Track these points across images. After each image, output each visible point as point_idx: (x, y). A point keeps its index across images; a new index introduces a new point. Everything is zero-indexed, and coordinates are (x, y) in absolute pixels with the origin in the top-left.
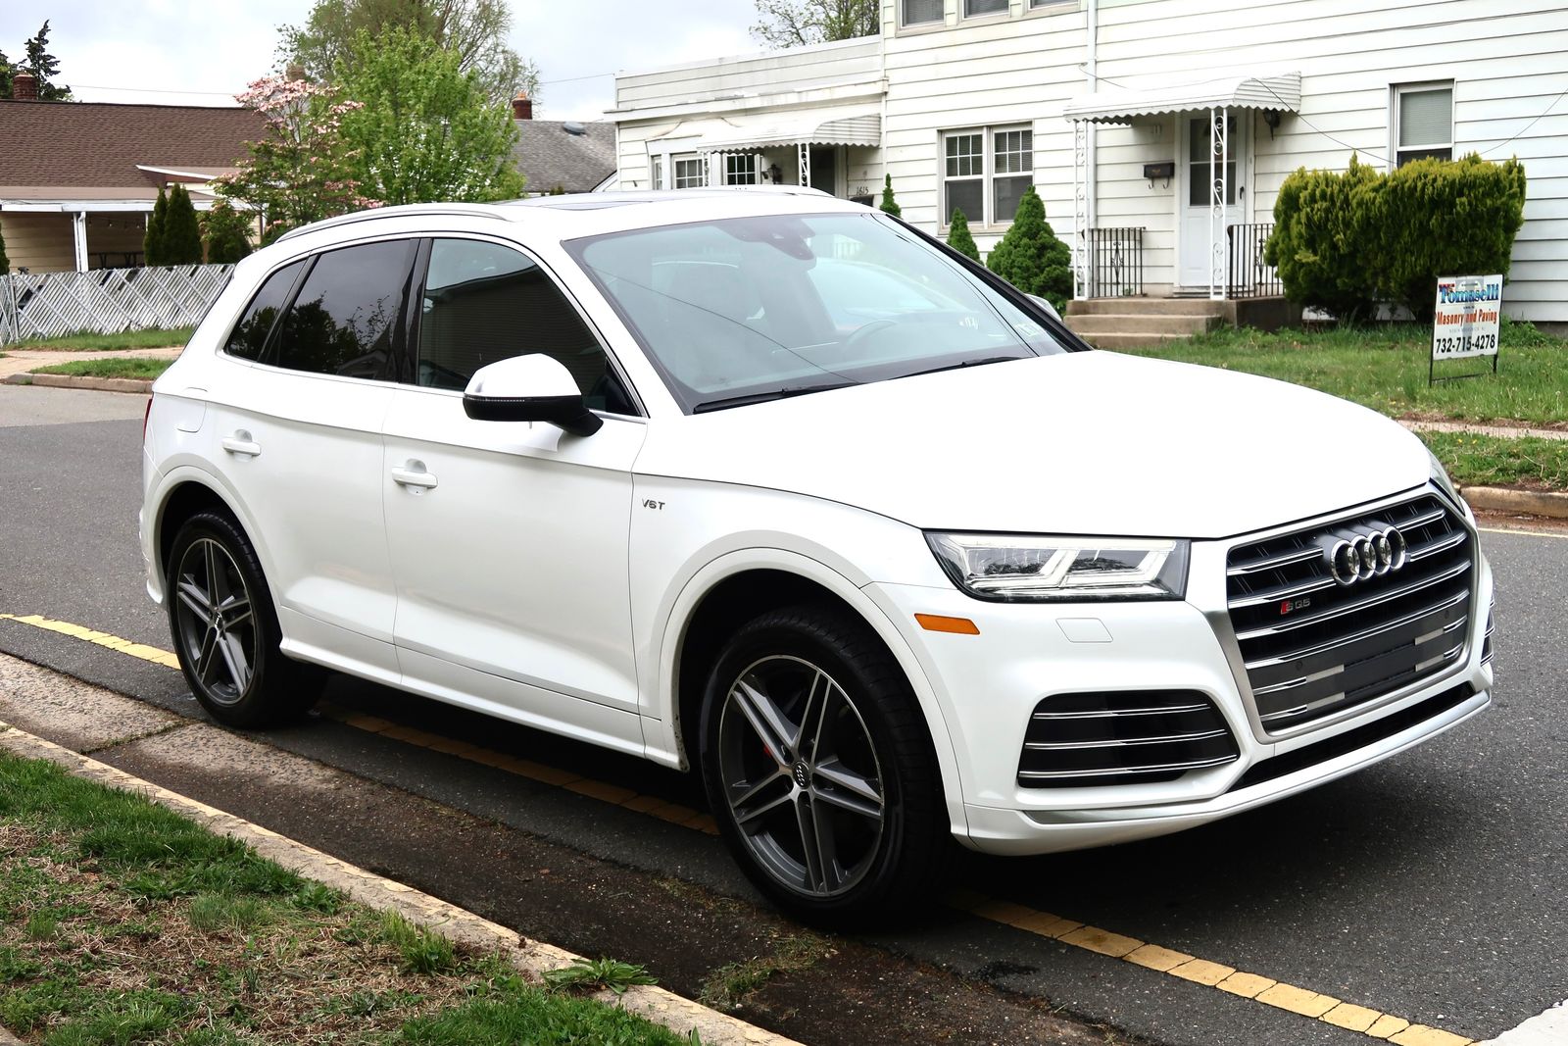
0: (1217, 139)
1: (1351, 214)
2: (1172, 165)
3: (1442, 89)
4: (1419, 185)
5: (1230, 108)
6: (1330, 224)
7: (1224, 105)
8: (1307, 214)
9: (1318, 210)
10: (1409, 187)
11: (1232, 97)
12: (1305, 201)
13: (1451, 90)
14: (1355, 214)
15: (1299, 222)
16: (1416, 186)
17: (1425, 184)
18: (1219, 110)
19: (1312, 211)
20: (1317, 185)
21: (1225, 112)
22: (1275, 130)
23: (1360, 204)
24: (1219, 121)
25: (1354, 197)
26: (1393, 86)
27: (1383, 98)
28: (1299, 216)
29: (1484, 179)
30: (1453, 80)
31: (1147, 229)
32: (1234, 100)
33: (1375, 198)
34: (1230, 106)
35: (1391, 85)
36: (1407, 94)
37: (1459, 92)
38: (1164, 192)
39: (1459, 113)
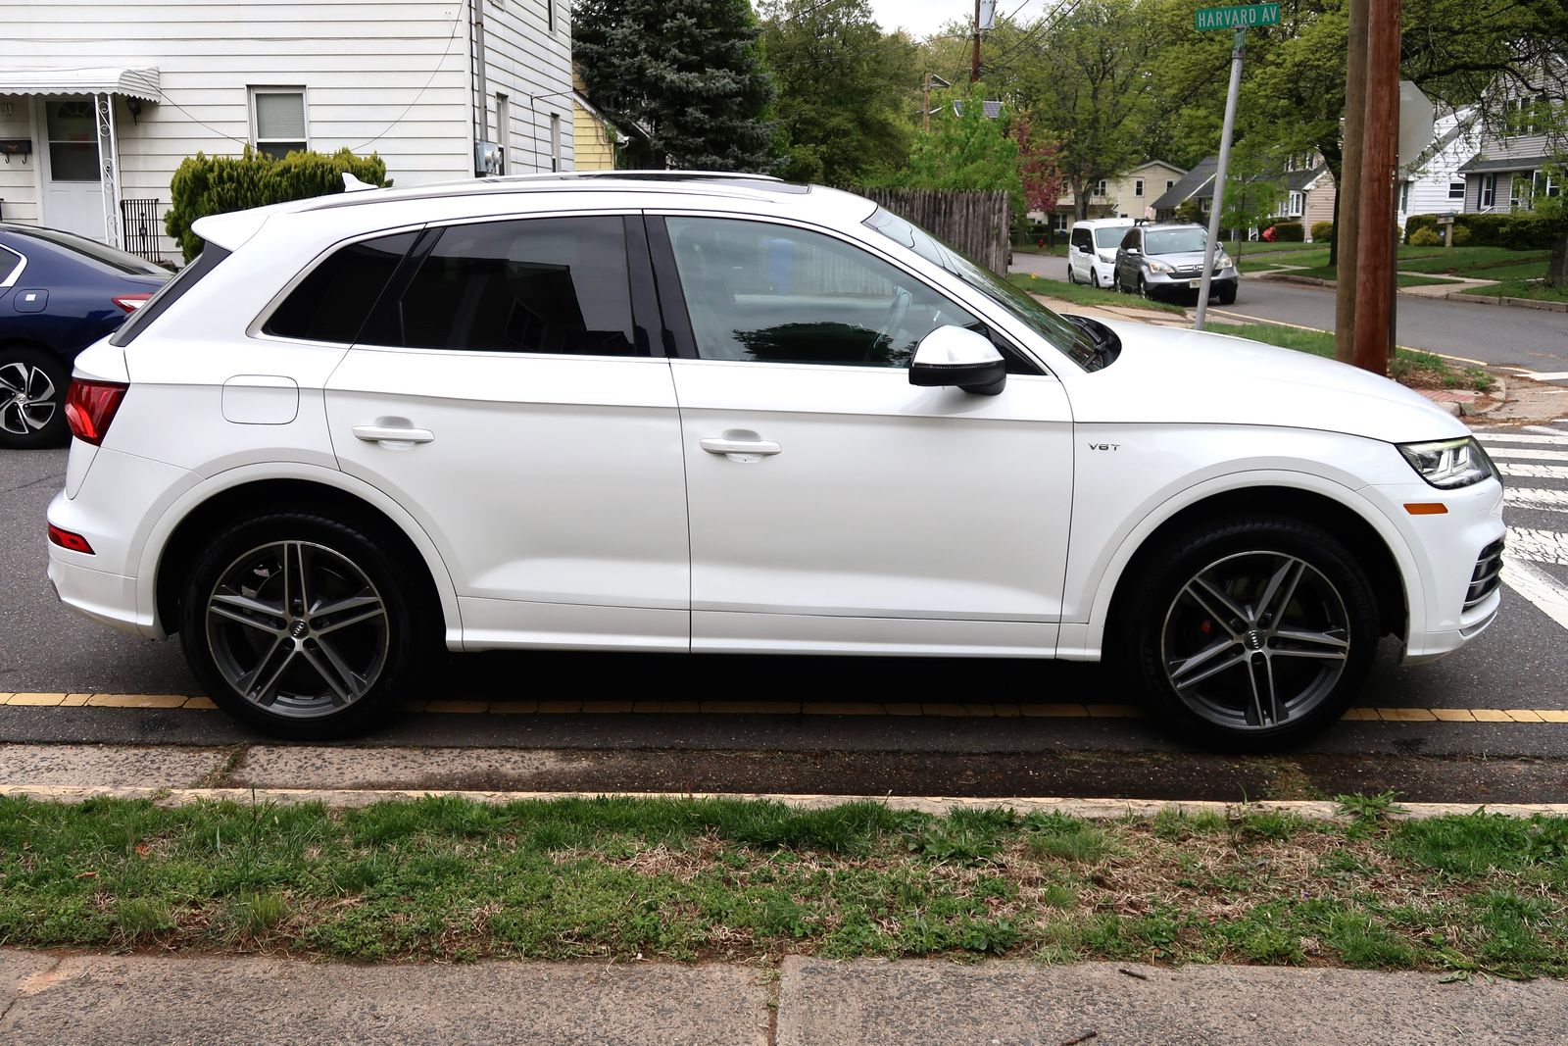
0: (102, 122)
1: (258, 194)
2: (29, 143)
3: (295, 93)
4: (319, 172)
5: (114, 95)
6: (240, 202)
7: (109, 92)
8: (218, 193)
9: (228, 190)
10: (310, 174)
11: (117, 85)
12: (214, 182)
13: (301, 95)
14: (263, 194)
15: (210, 200)
16: (315, 173)
17: (323, 172)
18: (103, 97)
19: (223, 190)
20: (221, 169)
21: (109, 98)
22: (137, 116)
23: (266, 186)
24: (104, 106)
25: (260, 181)
26: (249, 87)
27: (242, 97)
28: (210, 194)
29: (366, 170)
30: (305, 86)
31: (5, 200)
32: (118, 88)
33: (281, 182)
34: (115, 93)
35: (247, 86)
36: (262, 95)
37: (310, 97)
38: (21, 166)
39: (311, 114)
